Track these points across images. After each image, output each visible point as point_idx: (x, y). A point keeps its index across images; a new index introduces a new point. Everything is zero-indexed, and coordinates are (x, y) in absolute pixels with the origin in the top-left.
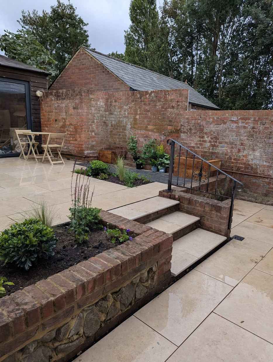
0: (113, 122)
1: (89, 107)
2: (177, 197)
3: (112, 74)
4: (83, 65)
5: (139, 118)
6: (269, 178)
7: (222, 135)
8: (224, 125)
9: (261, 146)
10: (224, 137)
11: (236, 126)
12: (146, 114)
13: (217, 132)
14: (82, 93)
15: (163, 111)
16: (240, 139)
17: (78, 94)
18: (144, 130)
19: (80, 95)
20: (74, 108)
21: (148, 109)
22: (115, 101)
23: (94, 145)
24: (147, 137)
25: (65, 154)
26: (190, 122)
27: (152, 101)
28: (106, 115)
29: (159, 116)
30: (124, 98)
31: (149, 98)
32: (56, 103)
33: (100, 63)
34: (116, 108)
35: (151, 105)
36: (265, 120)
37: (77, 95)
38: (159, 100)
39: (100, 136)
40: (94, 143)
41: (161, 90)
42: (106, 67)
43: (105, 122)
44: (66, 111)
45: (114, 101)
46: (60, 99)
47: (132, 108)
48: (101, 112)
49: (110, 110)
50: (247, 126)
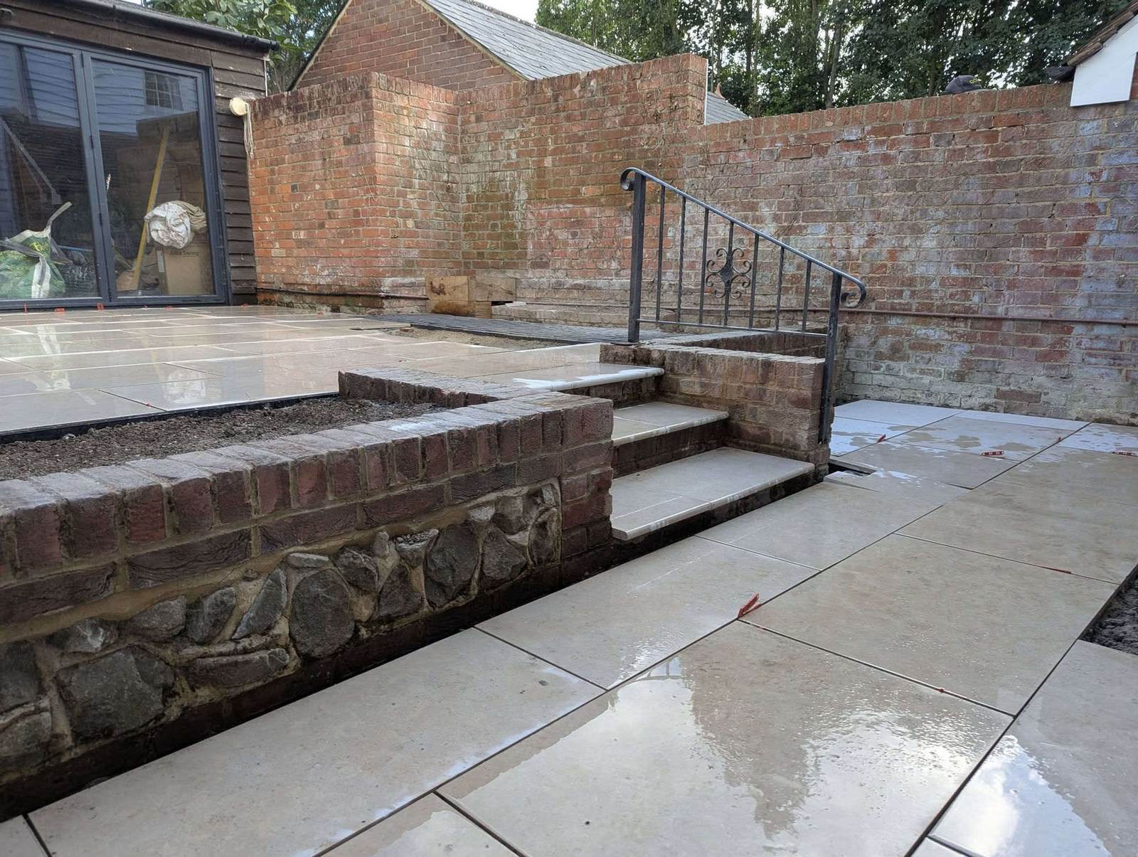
0: (474, 188)
1: (394, 137)
2: (655, 355)
3: (470, 44)
4: (380, 22)
5: (554, 165)
6: (970, 318)
7: (816, 194)
8: (821, 159)
9: (941, 214)
10: (820, 199)
11: (859, 158)
12: (574, 148)
13: (800, 183)
14: (369, 89)
15: (628, 134)
16: (873, 201)
17: (359, 95)
18: (568, 202)
19: (364, 95)
20: (348, 142)
21: (580, 134)
22: (478, 119)
23: (413, 261)
24: (579, 223)
25: (324, 295)
26: (713, 162)
27: (590, 104)
28: (449, 164)
29: (615, 150)
30: (504, 104)
31: (583, 97)
32: (291, 132)
33: (432, 10)
34: (482, 140)
35: (587, 117)
36: (950, 126)
37: (354, 97)
38: (612, 98)
39: (431, 232)
40: (414, 253)
41: (619, 67)
42: (450, 21)
43: (448, 189)
44: (322, 153)
45: (473, 118)
46: (303, 119)
47: (530, 136)
48: (433, 153)
49: (464, 150)
50: (892, 152)
